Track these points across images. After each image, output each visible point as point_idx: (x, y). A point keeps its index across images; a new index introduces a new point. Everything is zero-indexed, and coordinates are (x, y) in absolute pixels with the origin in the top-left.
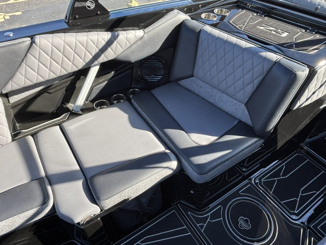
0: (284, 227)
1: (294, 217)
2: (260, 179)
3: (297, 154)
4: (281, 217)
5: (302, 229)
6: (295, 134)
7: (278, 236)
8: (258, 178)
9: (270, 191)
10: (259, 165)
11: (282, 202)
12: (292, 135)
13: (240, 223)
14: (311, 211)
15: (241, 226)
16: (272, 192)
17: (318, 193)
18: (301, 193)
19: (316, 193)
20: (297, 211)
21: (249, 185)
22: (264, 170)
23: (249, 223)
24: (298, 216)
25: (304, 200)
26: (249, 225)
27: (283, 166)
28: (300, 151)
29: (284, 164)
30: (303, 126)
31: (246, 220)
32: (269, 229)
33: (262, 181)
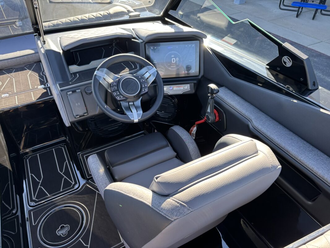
0: (80, 197)
1: (76, 186)
2: (32, 200)
3: (28, 160)
4: (72, 196)
5: (87, 185)
6: (6, 150)
7: (85, 205)
8: (30, 202)
9: (48, 196)
10: (18, 196)
11: (61, 191)
12: (7, 153)
13: (61, 234)
14: (78, 173)
15: (64, 234)
16: (49, 195)
17: (67, 161)
18: (62, 173)
19: (66, 163)
20: (73, 182)
21: (32, 212)
22: (25, 193)
23: (65, 226)
24: (77, 183)
25: (67, 173)
26: (66, 227)
27: (31, 175)
28: (27, 157)
29: (30, 174)
30: (3, 141)
31: (61, 228)
32: (77, 210)
33: (35, 199)
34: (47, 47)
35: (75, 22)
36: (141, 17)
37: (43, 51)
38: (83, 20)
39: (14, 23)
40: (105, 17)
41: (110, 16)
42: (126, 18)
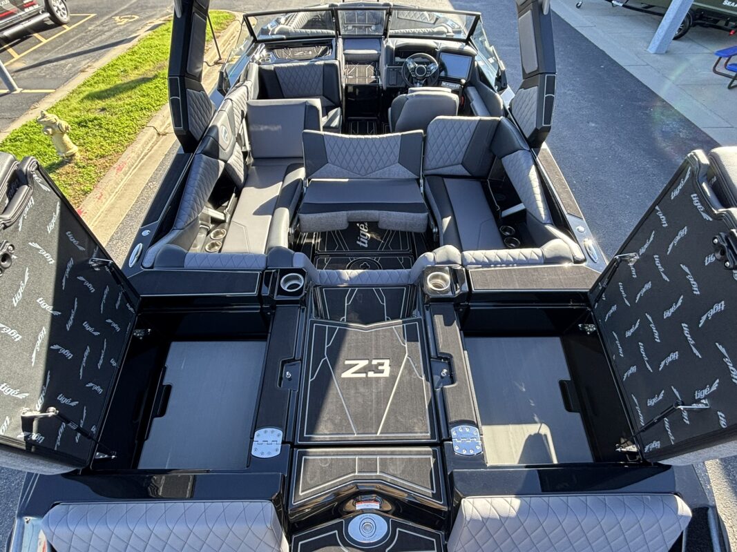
34: (388, 44)
35: (409, 33)
36: (455, 37)
37: (385, 46)
38: (414, 33)
39: (371, 27)
40: (429, 33)
41: (433, 33)
42: (444, 36)
